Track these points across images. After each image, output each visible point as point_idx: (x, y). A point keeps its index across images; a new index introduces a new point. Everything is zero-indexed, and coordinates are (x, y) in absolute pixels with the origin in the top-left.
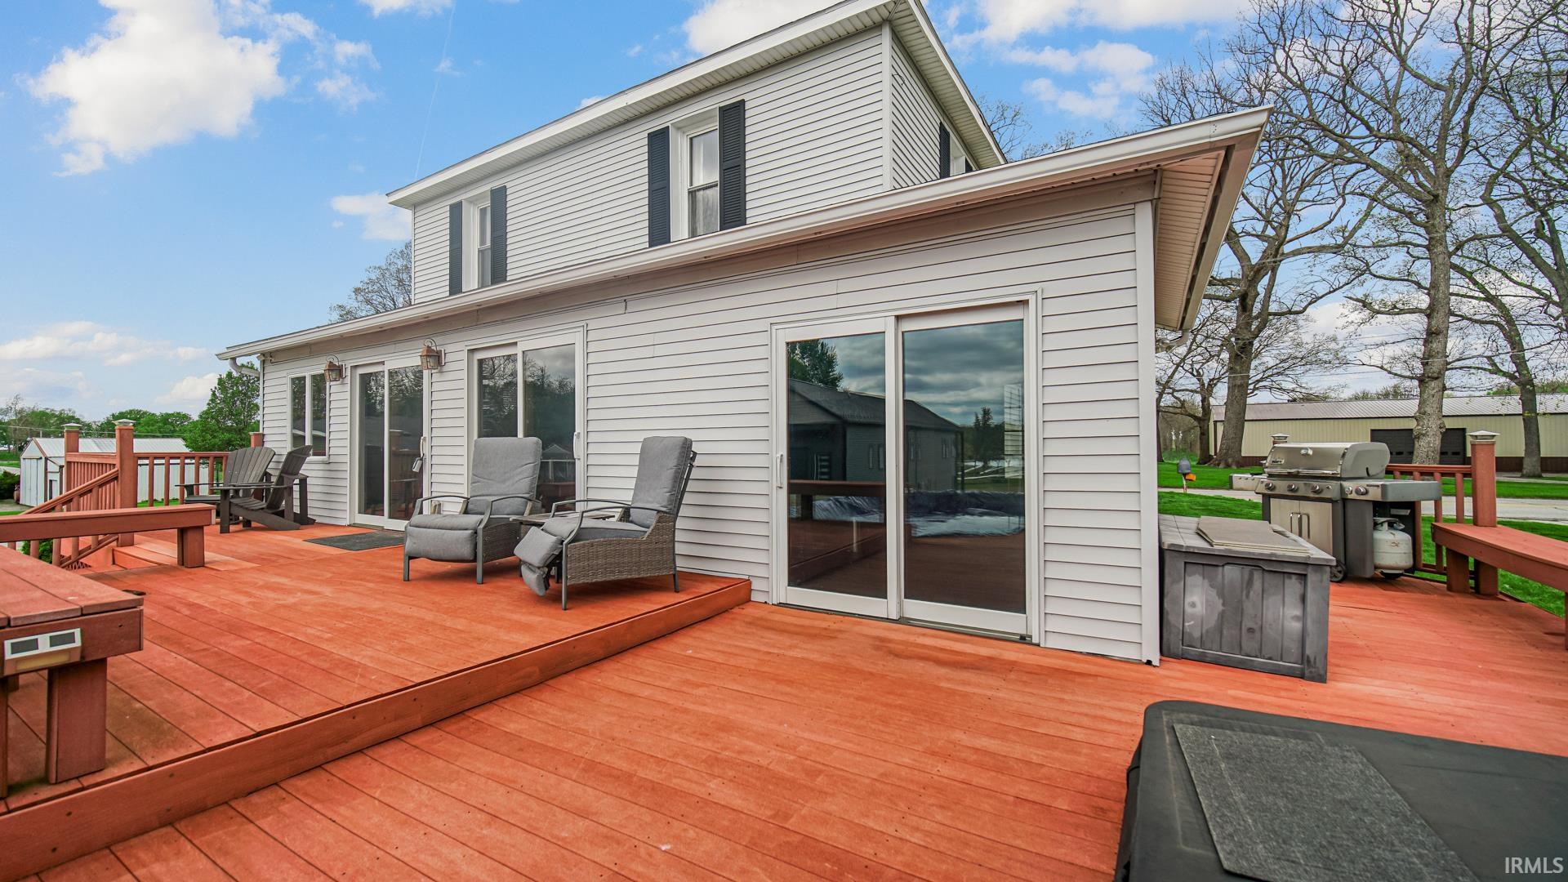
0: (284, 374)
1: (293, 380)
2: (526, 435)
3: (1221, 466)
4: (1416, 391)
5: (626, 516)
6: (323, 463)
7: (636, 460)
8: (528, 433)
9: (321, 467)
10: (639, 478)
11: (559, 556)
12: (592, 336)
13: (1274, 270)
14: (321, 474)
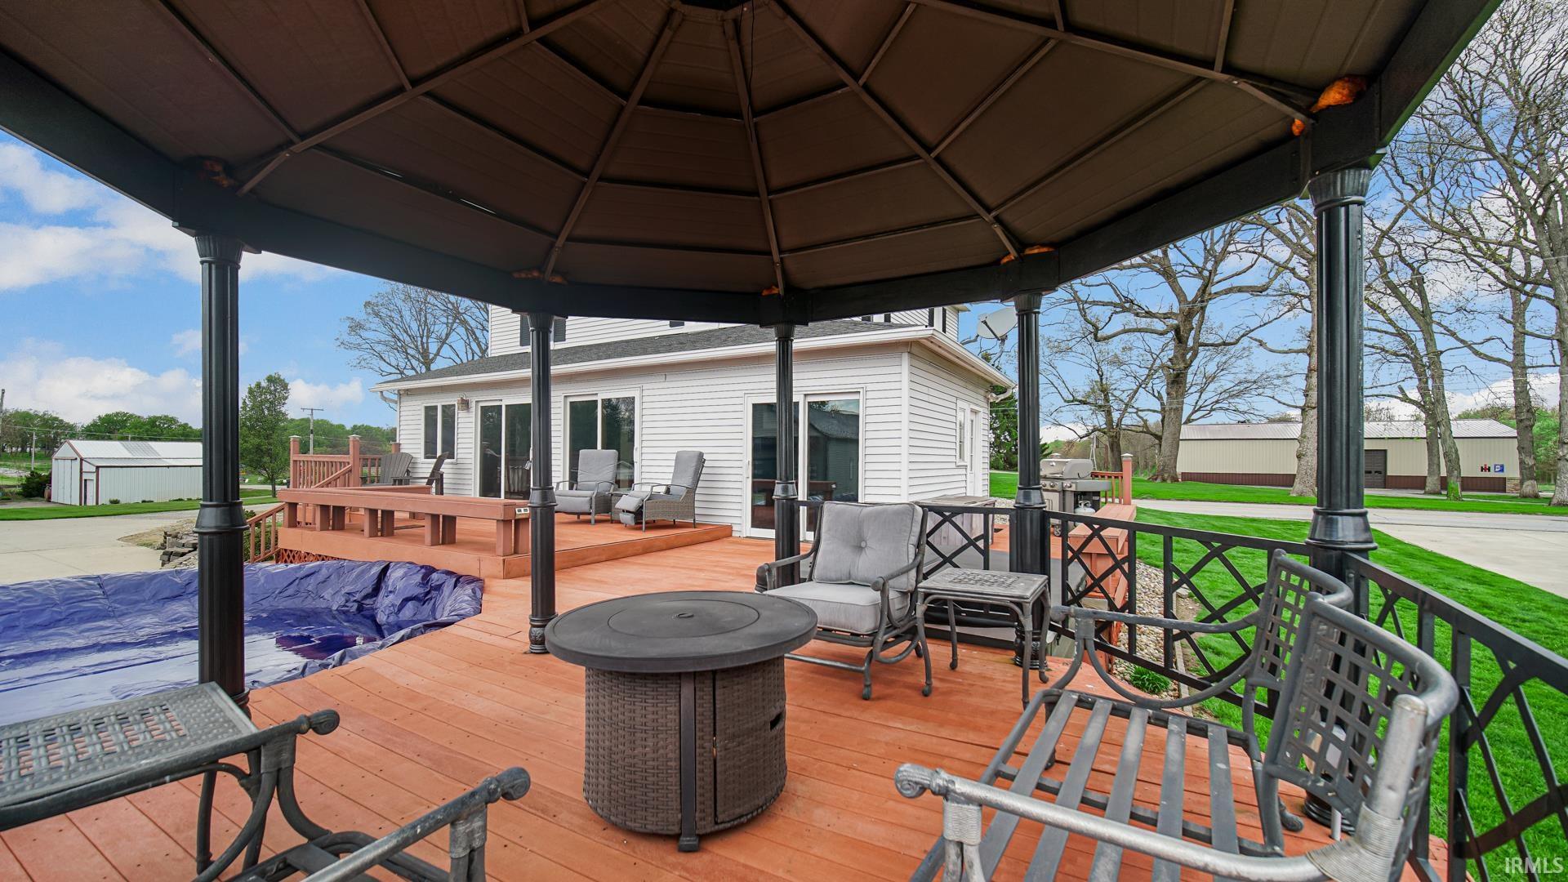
0: (419, 403)
1: (427, 408)
2: (603, 448)
3: (1159, 480)
4: (1299, 419)
5: (668, 491)
6: (452, 463)
7: (673, 463)
8: (606, 446)
9: (451, 466)
10: (675, 473)
11: (642, 507)
12: (645, 393)
13: (1203, 309)
14: (450, 471)
